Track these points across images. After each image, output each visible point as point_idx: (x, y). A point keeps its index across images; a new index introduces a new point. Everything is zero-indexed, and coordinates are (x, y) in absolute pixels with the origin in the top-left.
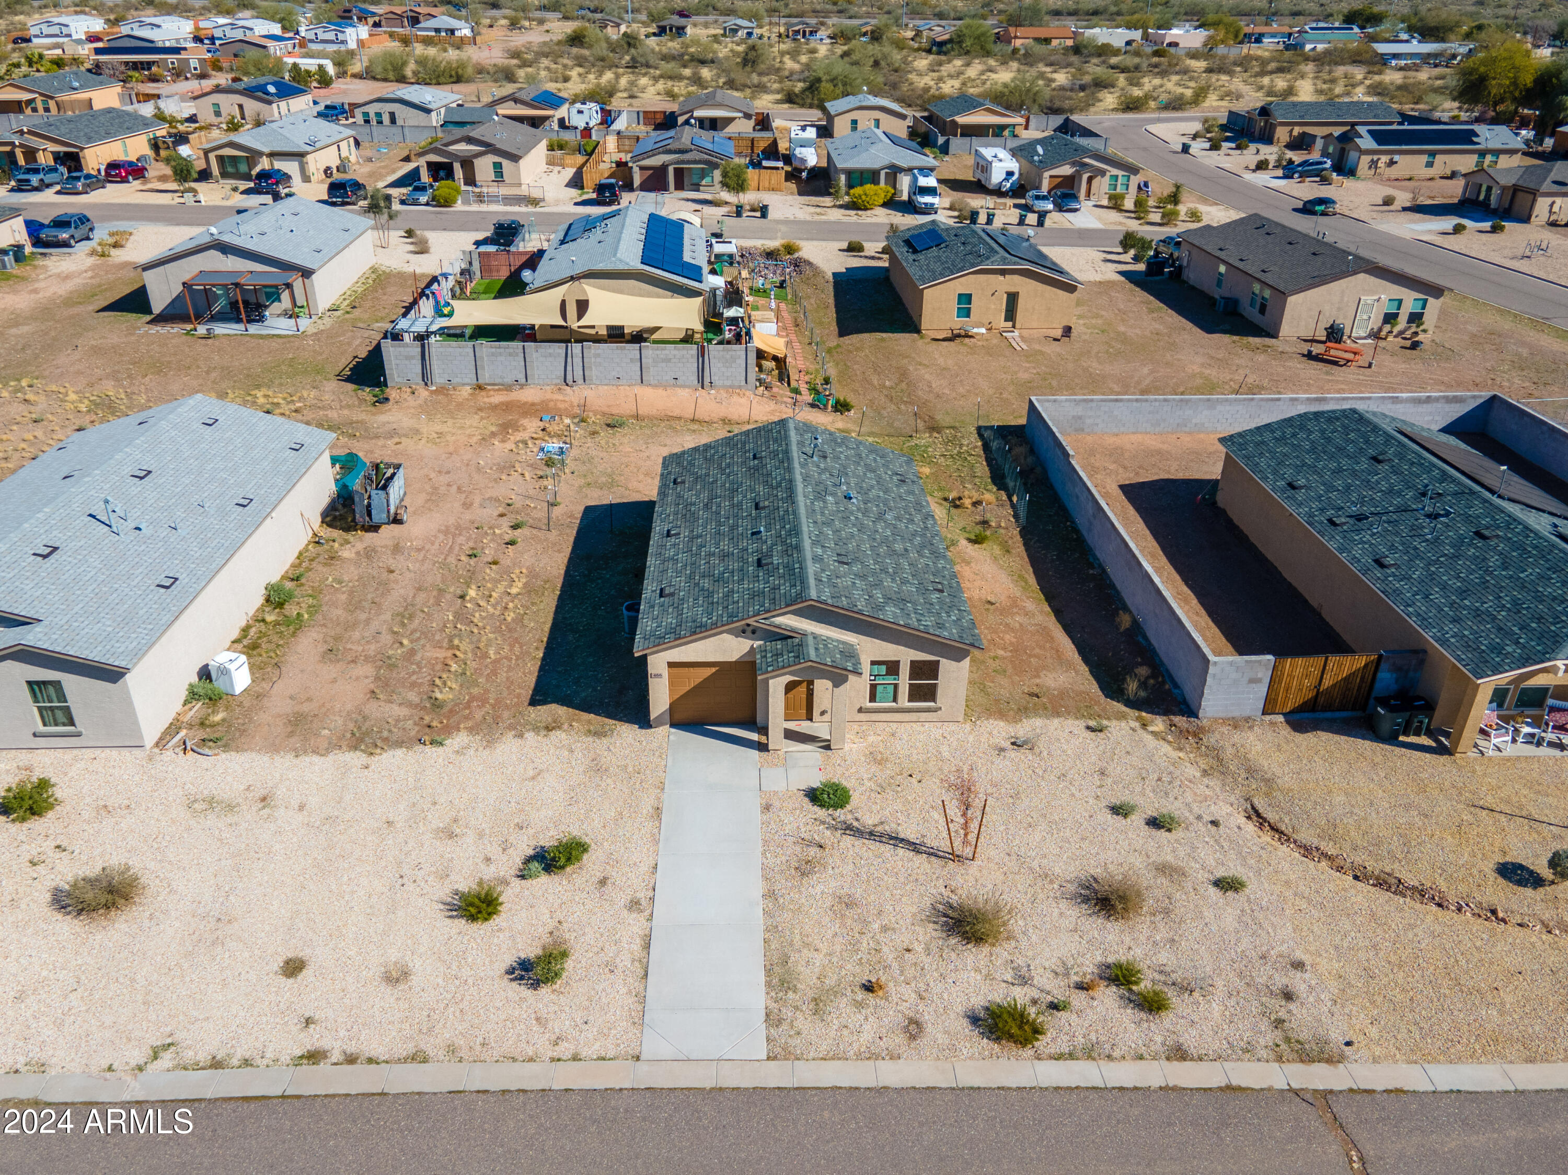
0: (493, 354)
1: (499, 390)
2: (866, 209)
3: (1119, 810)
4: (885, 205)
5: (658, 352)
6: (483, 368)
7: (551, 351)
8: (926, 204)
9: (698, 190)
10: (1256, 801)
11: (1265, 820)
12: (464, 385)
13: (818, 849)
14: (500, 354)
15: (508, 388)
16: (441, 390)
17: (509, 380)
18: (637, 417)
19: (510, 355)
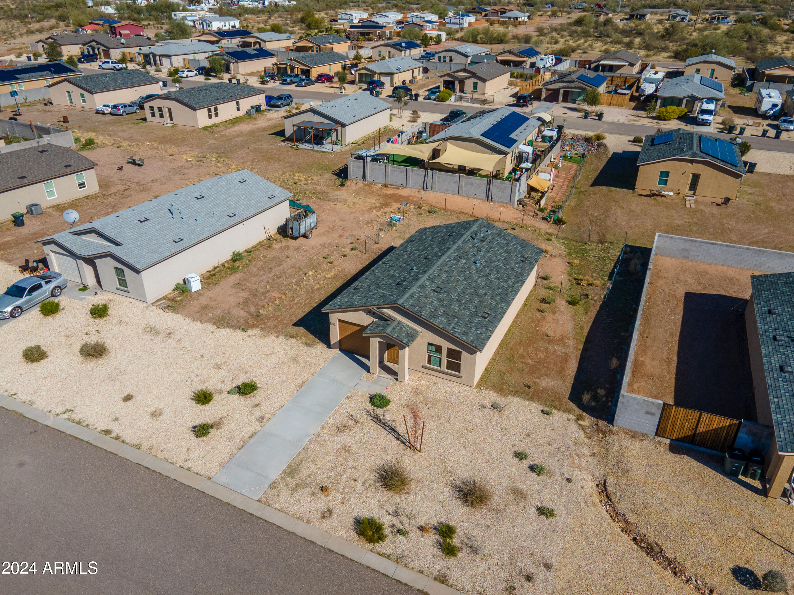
0: (393, 171)
1: (394, 188)
2: (665, 120)
3: (520, 456)
4: (679, 118)
5: (468, 180)
6: (388, 177)
8: (703, 120)
9: (575, 103)
10: (610, 479)
11: (606, 490)
12: (379, 183)
13: (353, 422)
14: (396, 171)
15: (397, 187)
16: (369, 185)
17: (398, 184)
18: (445, 210)
19: (401, 172)
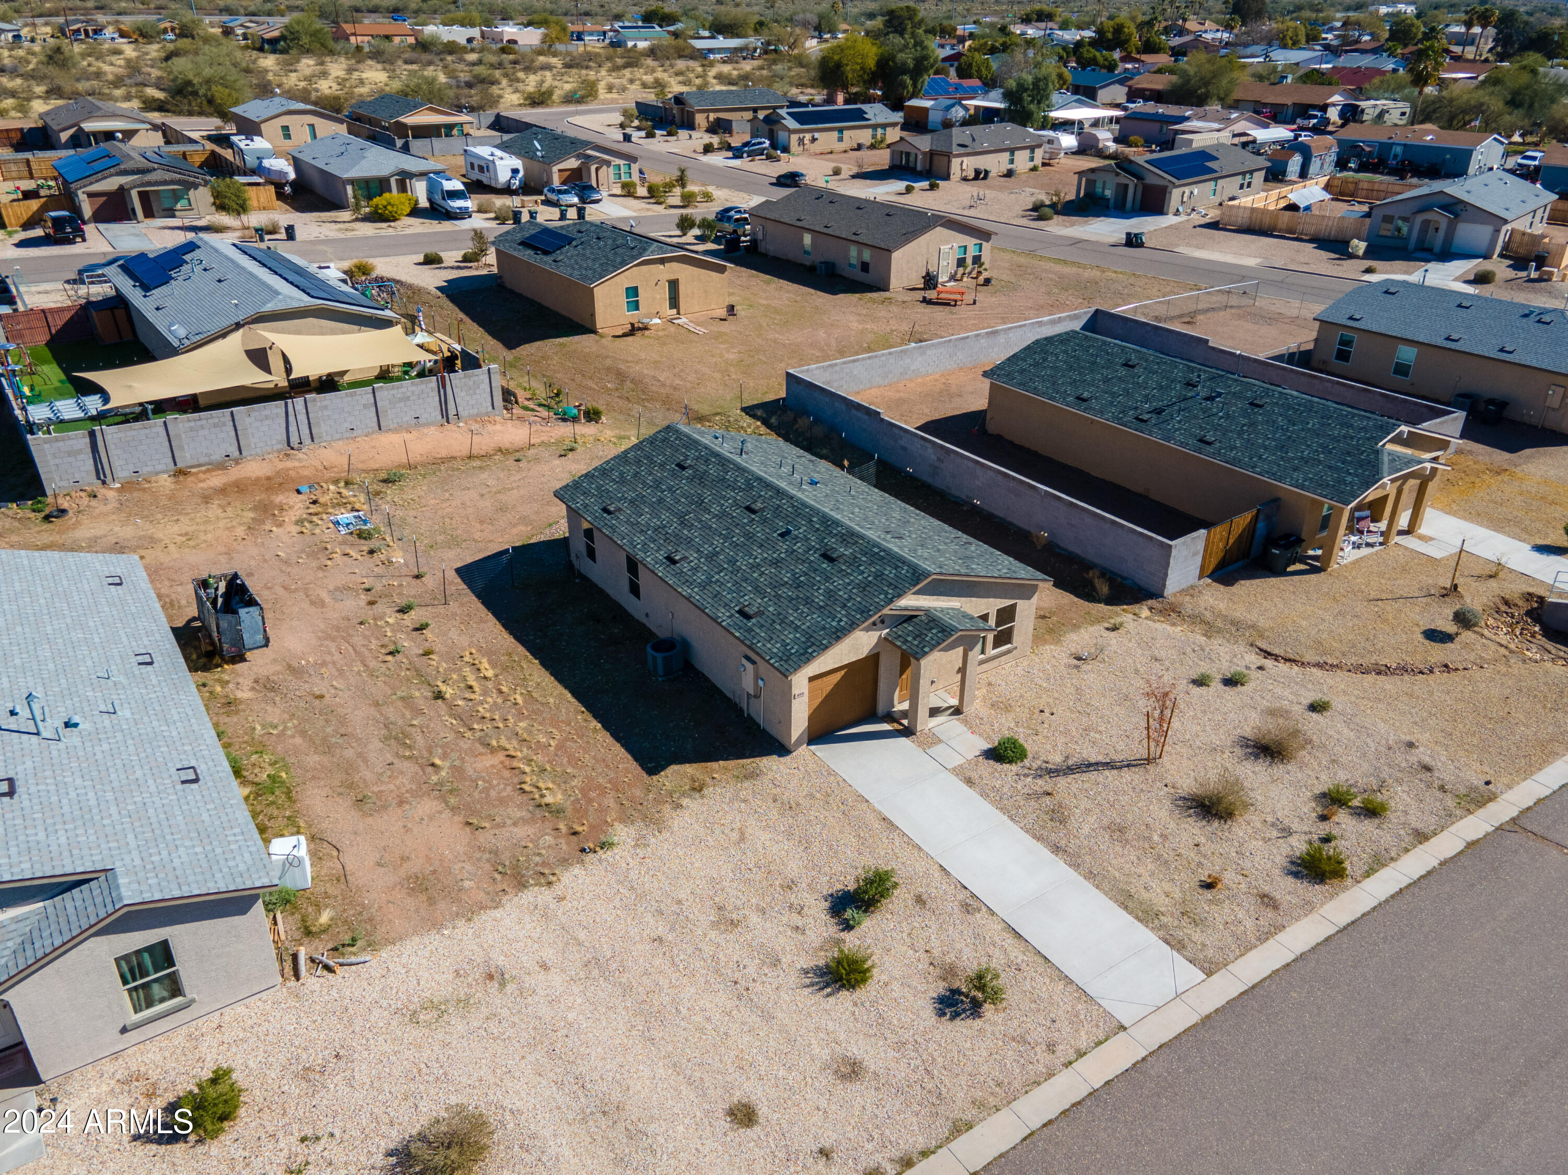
0: (191, 429)
1: (208, 471)
2: (395, 220)
3: (1199, 682)
4: (409, 215)
5: (395, 392)
6: (181, 448)
7: (267, 412)
8: (459, 208)
10: (1259, 644)
11: (1276, 656)
12: (157, 474)
13: (1048, 798)
14: (202, 427)
15: (221, 466)
16: (128, 486)
17: (217, 456)
18: (410, 466)
19: (215, 426)
